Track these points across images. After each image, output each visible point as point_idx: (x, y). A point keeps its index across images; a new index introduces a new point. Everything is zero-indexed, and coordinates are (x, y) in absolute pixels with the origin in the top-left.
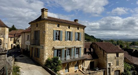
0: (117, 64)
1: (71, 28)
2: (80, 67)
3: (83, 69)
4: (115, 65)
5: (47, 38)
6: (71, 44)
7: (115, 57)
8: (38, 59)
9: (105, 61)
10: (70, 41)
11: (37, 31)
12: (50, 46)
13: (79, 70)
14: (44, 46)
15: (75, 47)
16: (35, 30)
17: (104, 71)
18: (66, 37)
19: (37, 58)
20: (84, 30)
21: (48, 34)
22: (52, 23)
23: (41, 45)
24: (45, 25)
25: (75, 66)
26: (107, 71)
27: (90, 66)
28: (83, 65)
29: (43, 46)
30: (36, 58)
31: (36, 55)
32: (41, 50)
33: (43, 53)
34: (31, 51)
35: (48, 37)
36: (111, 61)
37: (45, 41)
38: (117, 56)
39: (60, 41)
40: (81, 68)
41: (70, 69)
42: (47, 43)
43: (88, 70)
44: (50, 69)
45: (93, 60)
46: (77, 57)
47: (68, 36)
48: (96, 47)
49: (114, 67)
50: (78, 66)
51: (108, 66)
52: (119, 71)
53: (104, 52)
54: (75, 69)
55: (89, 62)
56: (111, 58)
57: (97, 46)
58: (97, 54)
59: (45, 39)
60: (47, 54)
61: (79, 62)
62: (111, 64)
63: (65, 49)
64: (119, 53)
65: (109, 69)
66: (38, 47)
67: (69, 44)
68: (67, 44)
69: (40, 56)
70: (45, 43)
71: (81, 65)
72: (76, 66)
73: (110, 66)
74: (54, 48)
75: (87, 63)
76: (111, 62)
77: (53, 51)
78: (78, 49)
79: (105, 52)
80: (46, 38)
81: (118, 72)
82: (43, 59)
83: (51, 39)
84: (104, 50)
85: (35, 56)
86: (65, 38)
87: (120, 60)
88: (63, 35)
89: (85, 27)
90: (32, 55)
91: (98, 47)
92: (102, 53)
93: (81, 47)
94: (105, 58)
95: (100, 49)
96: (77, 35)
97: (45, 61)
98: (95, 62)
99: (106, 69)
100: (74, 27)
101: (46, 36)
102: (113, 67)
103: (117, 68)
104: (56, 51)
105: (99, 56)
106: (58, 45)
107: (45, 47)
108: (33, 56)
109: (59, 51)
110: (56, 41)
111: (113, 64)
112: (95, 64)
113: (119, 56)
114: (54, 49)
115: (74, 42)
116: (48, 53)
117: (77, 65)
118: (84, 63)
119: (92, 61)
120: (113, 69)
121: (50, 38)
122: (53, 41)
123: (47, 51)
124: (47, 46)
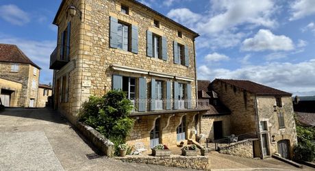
0: (282, 125)
1: (161, 26)
2: (191, 134)
3: (198, 139)
4: (277, 127)
5: (89, 34)
6: (164, 68)
7: (275, 107)
8: (66, 105)
9: (252, 116)
10: (162, 61)
12: (99, 60)
13: (190, 142)
14: (78, 59)
15: (175, 79)
17: (253, 141)
18: (150, 46)
20: (193, 41)
21: (92, 24)
23: (71, 60)
26: (259, 141)
27: (213, 132)
28: (198, 129)
29: (76, 57)
32: (71, 76)
33: (76, 81)
35: (90, 31)
36: (267, 116)
37: (82, 41)
38: (279, 104)
39: (131, 54)
40: (194, 136)
41: (163, 137)
42: (87, 48)
43: (209, 141)
45: (221, 117)
46: (180, 106)
47: (153, 47)
48: (224, 88)
49: (276, 132)
50: (185, 130)
51: (261, 131)
52: (287, 142)
53: (245, 96)
54: (178, 139)
55: (211, 121)
56: (265, 108)
57: (226, 86)
58: (226, 104)
59: (82, 37)
60: (86, 83)
61: (187, 121)
62: (269, 125)
63: (148, 80)
65: (265, 136)
66: (66, 69)
67: (157, 67)
68: (153, 66)
70: (81, 47)
71: (194, 129)
72: (180, 132)
73: (265, 129)
74: (111, 67)
75: (207, 125)
76: (267, 120)
77: (109, 80)
79: (248, 94)
80: (82, 32)
81: (284, 146)
83: (103, 41)
84: (245, 91)
86: (147, 48)
87: (285, 115)
88: (140, 39)
91: (228, 86)
92: (242, 99)
93: (189, 82)
94: (251, 109)
95: (235, 90)
96: (177, 49)
97: (79, 106)
98: (224, 124)
99: (257, 136)
100: (170, 28)
101: (85, 27)
102: (273, 131)
103: (281, 133)
104: (119, 80)
106: (126, 62)
107: (81, 61)
109: (130, 81)
110: (116, 51)
111: (273, 124)
112: (225, 127)
113: (283, 104)
114: (111, 71)
115: (173, 65)
116: (90, 83)
117: (182, 129)
118: (200, 125)
119: (219, 119)
120: (273, 136)
121: (100, 36)
122: (110, 47)
123: (89, 74)
124: (89, 58)
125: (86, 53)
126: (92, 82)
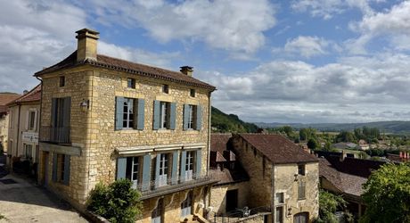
0: (302, 196)
1: (170, 91)
2: (198, 208)
3: (206, 214)
4: (296, 199)
5: (96, 122)
6: (171, 139)
7: (296, 175)
8: (65, 187)
9: (269, 187)
10: (169, 131)
11: (62, 100)
12: (104, 146)
13: (195, 218)
14: (85, 148)
15: (183, 149)
16: (55, 96)
17: (266, 216)
18: (157, 119)
19: (61, 186)
20: (209, 97)
21: (99, 111)
22: (111, 77)
23: (73, 144)
24: (88, 81)
25: (184, 206)
26: (272, 215)
27: (225, 203)
28: (207, 202)
29: (82, 146)
30: (57, 185)
31: (59, 175)
32: (74, 160)
33: (82, 170)
34: (41, 161)
35: (96, 119)
36: (285, 187)
37: (89, 130)
38: (302, 172)
39: (136, 131)
40: (201, 210)
41: (166, 214)
42: (94, 136)
43: (220, 214)
44: (103, 219)
45: (236, 185)
46: (188, 177)
47: (161, 115)
48: (245, 147)
49: (294, 204)
50: (191, 205)
51: (276, 203)
52: (306, 214)
53: (264, 162)
54: (183, 214)
55: (224, 191)
56: (284, 177)
57: (247, 145)
58: (245, 167)
59: (89, 126)
60: (93, 171)
61: (195, 193)
62: (286, 197)
63: (153, 157)
64: (306, 163)
65: (280, 209)
66: (64, 150)
67: (164, 140)
68: (159, 140)
69: (72, 178)
70: (89, 136)
71: (201, 203)
72: (186, 207)
73: (282, 202)
74: (116, 152)
75: (218, 196)
76: (284, 191)
77: (114, 164)
78: (193, 153)
79: (267, 161)
80: (90, 121)
81: (303, 218)
82: (82, 188)
83: (109, 124)
84: (264, 157)
85: (54, 178)
86: (153, 121)
87: (308, 185)
88: (147, 113)
89: (213, 89)
90: (44, 178)
91: (249, 146)
92: (261, 164)
93: (200, 149)
94: (268, 179)
95: (255, 153)
96: (189, 112)
97: (87, 194)
98: (239, 192)
99: (271, 210)
100: (181, 89)
101: (93, 114)
102: (289, 205)
103: (300, 205)
104: (123, 162)
105: (250, 173)
106: (130, 141)
107: (88, 151)
108: (50, 178)
109: (134, 162)
110: (122, 132)
111: (291, 195)
112: (241, 197)
113: (306, 172)
114: (116, 155)
115: (182, 133)
116: (96, 171)
117: (189, 203)
118: (210, 197)
119: (233, 188)
120: (290, 210)
121: (106, 121)
122: (115, 130)
123: (95, 162)
124: (95, 146)
125: (93, 141)
126: (98, 169)
